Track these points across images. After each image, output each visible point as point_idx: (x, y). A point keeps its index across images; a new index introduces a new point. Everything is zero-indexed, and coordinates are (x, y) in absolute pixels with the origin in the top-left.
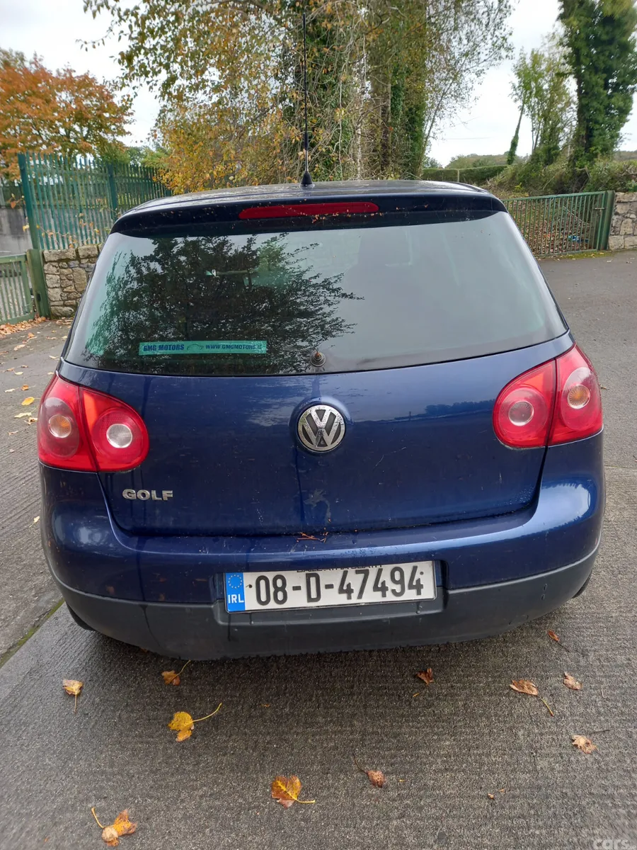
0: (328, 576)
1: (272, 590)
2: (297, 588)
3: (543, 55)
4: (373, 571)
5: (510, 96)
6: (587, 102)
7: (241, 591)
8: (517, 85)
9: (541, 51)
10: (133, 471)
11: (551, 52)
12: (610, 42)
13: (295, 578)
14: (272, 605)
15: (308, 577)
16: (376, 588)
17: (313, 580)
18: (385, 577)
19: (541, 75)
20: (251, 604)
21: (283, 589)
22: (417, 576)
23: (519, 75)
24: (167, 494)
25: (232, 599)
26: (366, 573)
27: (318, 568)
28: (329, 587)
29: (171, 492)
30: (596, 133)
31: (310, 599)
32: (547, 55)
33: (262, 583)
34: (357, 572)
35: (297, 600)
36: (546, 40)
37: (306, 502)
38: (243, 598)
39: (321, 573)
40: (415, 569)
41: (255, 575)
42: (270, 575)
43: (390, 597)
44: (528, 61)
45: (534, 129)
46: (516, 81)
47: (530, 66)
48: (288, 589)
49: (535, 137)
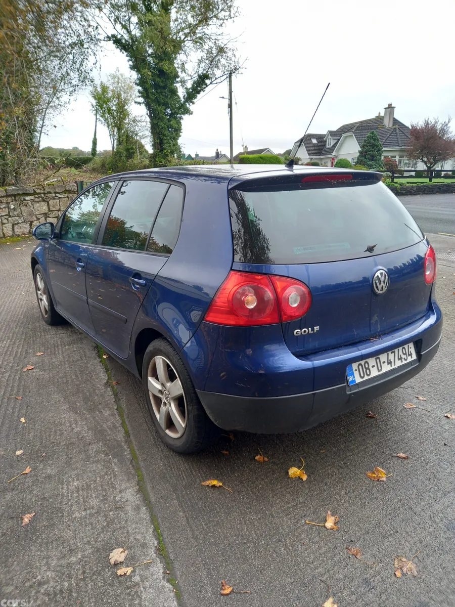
0: (383, 357)
1: (364, 370)
2: (373, 366)
3: (108, 87)
4: (396, 350)
5: (91, 111)
6: (157, 122)
7: (353, 374)
8: (95, 104)
9: (107, 84)
10: (301, 319)
11: (114, 86)
12: (164, 88)
13: (372, 361)
14: (366, 378)
15: (376, 359)
16: (399, 359)
17: (378, 360)
18: (401, 353)
19: (109, 100)
20: (358, 380)
21: (368, 368)
22: (410, 350)
23: (94, 97)
24: (316, 328)
25: (350, 379)
26: (394, 352)
27: (379, 355)
28: (384, 362)
29: (318, 327)
30: (165, 141)
31: (379, 371)
32: (111, 87)
33: (360, 367)
34: (392, 353)
35: (374, 373)
36: (110, 78)
37: (371, 322)
38: (354, 377)
39: (381, 356)
40: (408, 346)
41: (357, 363)
42: (362, 362)
43: (404, 362)
44: (99, 89)
45: (110, 135)
46: (94, 102)
47: (100, 92)
48: (370, 367)
49: (112, 140)
